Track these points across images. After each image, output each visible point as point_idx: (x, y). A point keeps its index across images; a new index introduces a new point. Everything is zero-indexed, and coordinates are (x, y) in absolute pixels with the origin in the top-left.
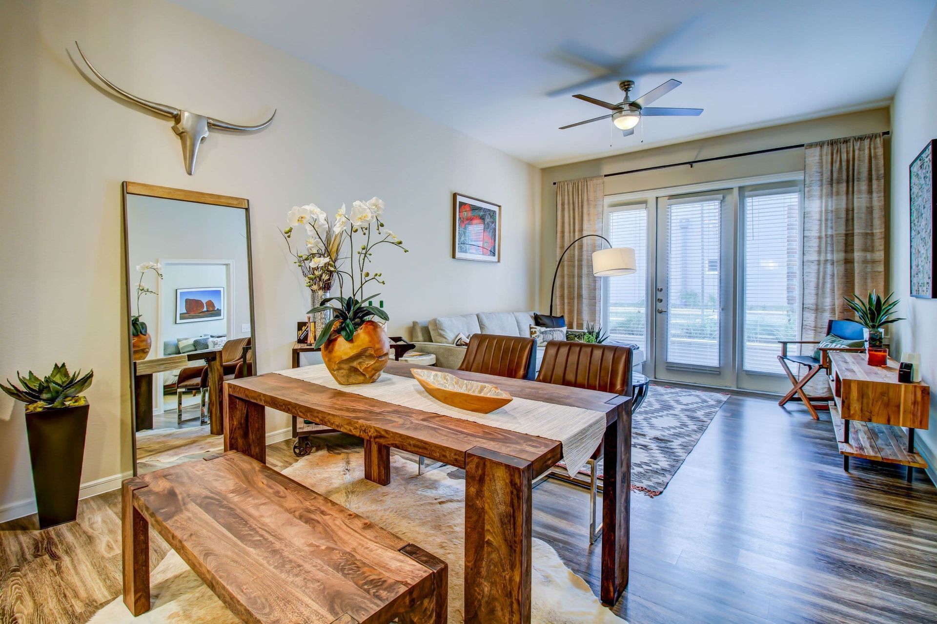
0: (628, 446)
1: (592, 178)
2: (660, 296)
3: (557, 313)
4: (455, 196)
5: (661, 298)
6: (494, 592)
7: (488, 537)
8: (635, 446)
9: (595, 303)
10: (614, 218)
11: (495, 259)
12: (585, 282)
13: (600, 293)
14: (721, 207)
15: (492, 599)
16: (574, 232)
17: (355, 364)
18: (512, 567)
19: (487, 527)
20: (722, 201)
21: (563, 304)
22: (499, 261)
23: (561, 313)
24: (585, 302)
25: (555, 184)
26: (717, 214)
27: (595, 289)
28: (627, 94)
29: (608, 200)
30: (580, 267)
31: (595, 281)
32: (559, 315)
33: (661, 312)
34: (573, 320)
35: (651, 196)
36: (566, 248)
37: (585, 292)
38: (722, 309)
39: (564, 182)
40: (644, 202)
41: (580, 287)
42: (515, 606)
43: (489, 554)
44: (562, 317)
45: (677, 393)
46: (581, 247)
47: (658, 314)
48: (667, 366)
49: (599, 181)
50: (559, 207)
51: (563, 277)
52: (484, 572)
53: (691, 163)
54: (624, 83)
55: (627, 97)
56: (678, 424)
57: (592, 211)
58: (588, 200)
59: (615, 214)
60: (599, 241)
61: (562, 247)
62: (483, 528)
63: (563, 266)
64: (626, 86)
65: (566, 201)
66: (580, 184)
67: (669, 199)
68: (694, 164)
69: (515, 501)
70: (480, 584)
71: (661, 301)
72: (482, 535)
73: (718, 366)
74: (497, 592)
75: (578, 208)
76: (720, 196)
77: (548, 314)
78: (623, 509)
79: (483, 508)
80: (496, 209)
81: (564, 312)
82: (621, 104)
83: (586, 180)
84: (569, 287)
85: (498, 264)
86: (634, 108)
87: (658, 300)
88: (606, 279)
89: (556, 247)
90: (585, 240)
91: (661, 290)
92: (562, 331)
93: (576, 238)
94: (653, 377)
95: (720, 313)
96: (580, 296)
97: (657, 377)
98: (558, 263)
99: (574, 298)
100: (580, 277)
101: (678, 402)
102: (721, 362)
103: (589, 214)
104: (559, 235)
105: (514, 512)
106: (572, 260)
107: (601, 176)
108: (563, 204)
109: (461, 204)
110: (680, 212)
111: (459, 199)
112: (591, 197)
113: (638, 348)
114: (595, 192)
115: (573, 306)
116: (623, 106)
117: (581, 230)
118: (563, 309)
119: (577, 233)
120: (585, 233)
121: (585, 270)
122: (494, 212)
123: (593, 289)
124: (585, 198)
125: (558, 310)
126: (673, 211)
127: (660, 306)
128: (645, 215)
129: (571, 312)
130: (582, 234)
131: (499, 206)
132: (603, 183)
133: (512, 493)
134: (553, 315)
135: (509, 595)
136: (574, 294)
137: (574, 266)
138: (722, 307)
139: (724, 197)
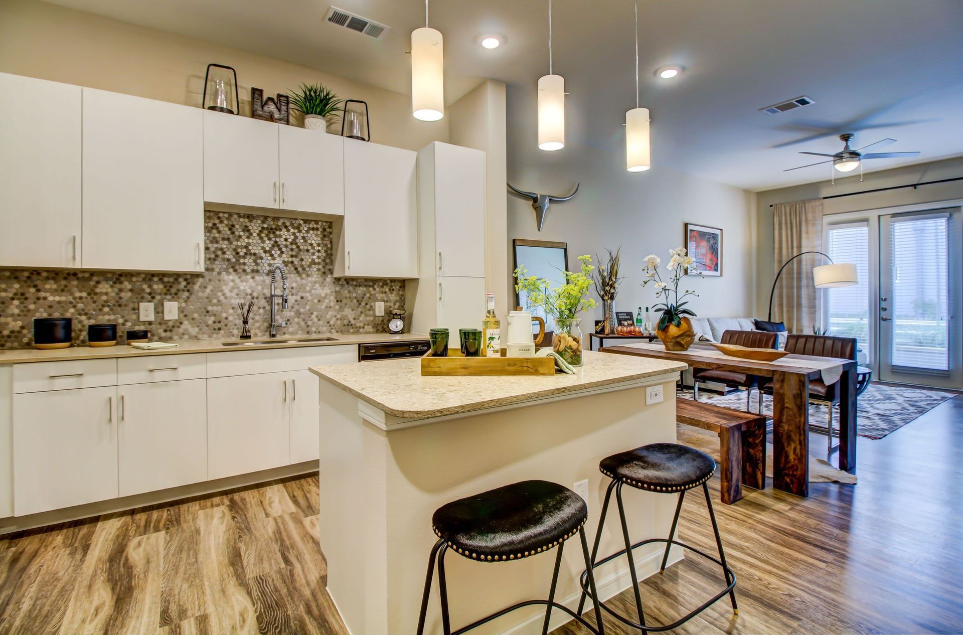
0: (855, 417)
1: (810, 200)
2: (883, 304)
3: (776, 319)
4: (686, 225)
5: (884, 307)
6: (790, 428)
7: (786, 405)
8: (859, 417)
9: (815, 311)
10: (834, 234)
11: (718, 273)
12: (804, 292)
13: (820, 303)
14: (948, 223)
15: (789, 431)
16: (792, 248)
17: (678, 340)
18: (800, 416)
19: (786, 401)
20: (949, 219)
21: (782, 312)
22: (721, 275)
23: (779, 319)
24: (805, 310)
25: (771, 206)
26: (944, 230)
27: (815, 299)
28: (847, 144)
29: (827, 219)
30: (799, 279)
31: (814, 292)
32: (777, 321)
33: (885, 320)
34: (792, 326)
35: (873, 215)
36: (784, 263)
37: (804, 302)
38: (951, 318)
39: (781, 204)
40: (866, 220)
41: (799, 297)
42: (802, 432)
43: (787, 412)
44: (782, 323)
45: (902, 390)
46: (800, 263)
47: (882, 322)
48: (892, 369)
49: (818, 203)
50: (777, 226)
51: (781, 288)
52: (784, 420)
53: (915, 186)
54: (844, 135)
55: (847, 147)
56: (900, 408)
57: (810, 229)
58: (806, 220)
59: (835, 231)
60: (818, 256)
61: (780, 261)
62: (784, 401)
63: (782, 278)
64: (846, 138)
65: (783, 221)
66: (798, 206)
67: (892, 217)
68: (917, 186)
69: (802, 388)
70: (782, 427)
71: (885, 309)
72: (783, 404)
73: (947, 369)
74: (792, 428)
75: (796, 228)
76: (948, 214)
77: (767, 320)
78: (852, 421)
79: (784, 393)
80: (718, 232)
81: (783, 319)
82: (842, 153)
83: (804, 202)
84: (788, 297)
85: (721, 278)
86: (853, 156)
87: (882, 308)
88: (826, 290)
89: (774, 262)
90: (803, 256)
91: (885, 300)
92: (783, 335)
93: (795, 254)
94: (877, 378)
95: (949, 321)
96: (799, 305)
97: (881, 378)
98: (776, 276)
99: (793, 307)
100: (799, 288)
101: (901, 395)
102: (951, 366)
103: (807, 232)
104: (776, 251)
105: (801, 392)
106: (790, 273)
107: (820, 198)
108: (780, 224)
109: (691, 231)
110: (903, 230)
111: (690, 227)
112: (810, 216)
113: (861, 351)
114: (814, 212)
115: (793, 314)
116: (844, 155)
117: (800, 247)
118: (782, 316)
119: (795, 250)
120: (804, 250)
121: (804, 282)
122: (717, 235)
123: (813, 299)
124: (804, 218)
125: (777, 318)
126: (896, 228)
127: (884, 314)
128: (867, 231)
129: (790, 319)
130: (800, 250)
131: (721, 230)
132: (822, 204)
133: (800, 385)
134: (772, 321)
135: (799, 428)
136: (793, 303)
137: (793, 278)
138: (951, 315)
139: (951, 215)
